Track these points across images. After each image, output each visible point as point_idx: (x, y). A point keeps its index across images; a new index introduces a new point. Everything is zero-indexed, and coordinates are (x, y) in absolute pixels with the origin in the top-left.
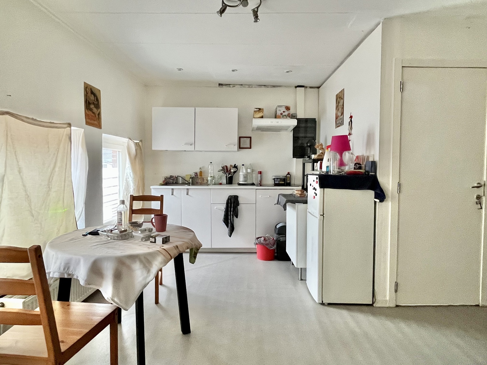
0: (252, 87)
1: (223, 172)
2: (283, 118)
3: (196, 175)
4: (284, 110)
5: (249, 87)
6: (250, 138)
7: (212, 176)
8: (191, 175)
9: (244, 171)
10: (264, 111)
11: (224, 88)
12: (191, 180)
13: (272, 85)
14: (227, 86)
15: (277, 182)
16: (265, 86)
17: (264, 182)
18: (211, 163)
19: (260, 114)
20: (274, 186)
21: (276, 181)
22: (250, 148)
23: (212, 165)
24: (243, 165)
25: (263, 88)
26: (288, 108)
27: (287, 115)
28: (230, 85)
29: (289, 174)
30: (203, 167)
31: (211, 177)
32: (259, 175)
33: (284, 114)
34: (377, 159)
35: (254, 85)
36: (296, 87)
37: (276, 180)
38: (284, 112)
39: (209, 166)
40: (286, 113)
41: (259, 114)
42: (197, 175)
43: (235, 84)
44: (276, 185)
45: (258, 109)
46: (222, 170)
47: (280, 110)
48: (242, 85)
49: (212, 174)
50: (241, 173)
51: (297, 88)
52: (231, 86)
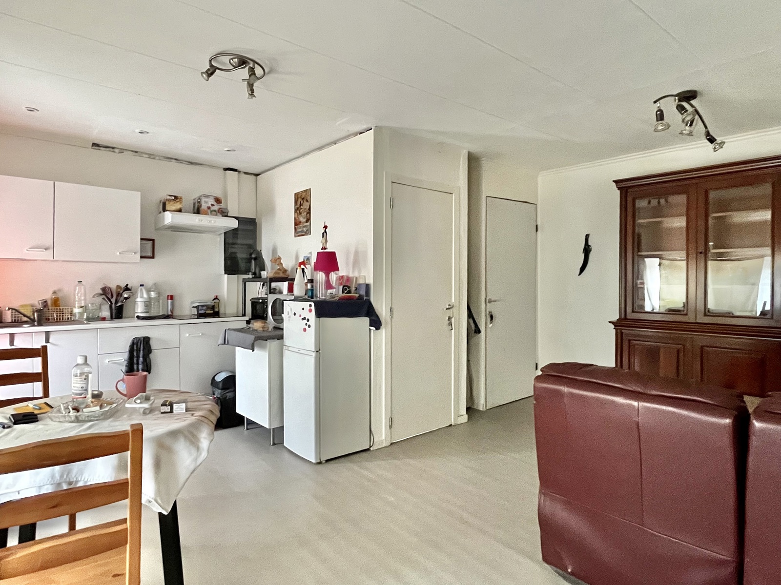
0: (154, 158)
1: (103, 299)
2: (211, 214)
3: (45, 304)
4: (213, 203)
5: (149, 158)
6: (153, 240)
7: (83, 305)
8: (32, 306)
9: (145, 296)
10: (183, 201)
11: (102, 152)
12: (36, 314)
13: (188, 160)
14: (108, 149)
15: (202, 312)
16: (176, 159)
17: (176, 313)
18: (81, 282)
19: (178, 206)
20: (197, 318)
21: (201, 310)
22: (153, 257)
23: (83, 285)
24: (142, 285)
25: (173, 163)
26: (218, 201)
27: (217, 211)
28: (113, 148)
29: (216, 298)
30: (60, 290)
31: (82, 307)
32: (170, 301)
33: (213, 208)
34: (370, 281)
35: (159, 156)
36: (226, 169)
37: (200, 308)
38: (213, 205)
39: (77, 288)
40: (216, 208)
41: (175, 204)
42: (47, 304)
43: (124, 149)
44: (200, 316)
45: (173, 198)
46: (102, 295)
47: (206, 202)
48: (136, 152)
49: (83, 302)
50: (139, 299)
51: (227, 171)
52: (117, 151)
